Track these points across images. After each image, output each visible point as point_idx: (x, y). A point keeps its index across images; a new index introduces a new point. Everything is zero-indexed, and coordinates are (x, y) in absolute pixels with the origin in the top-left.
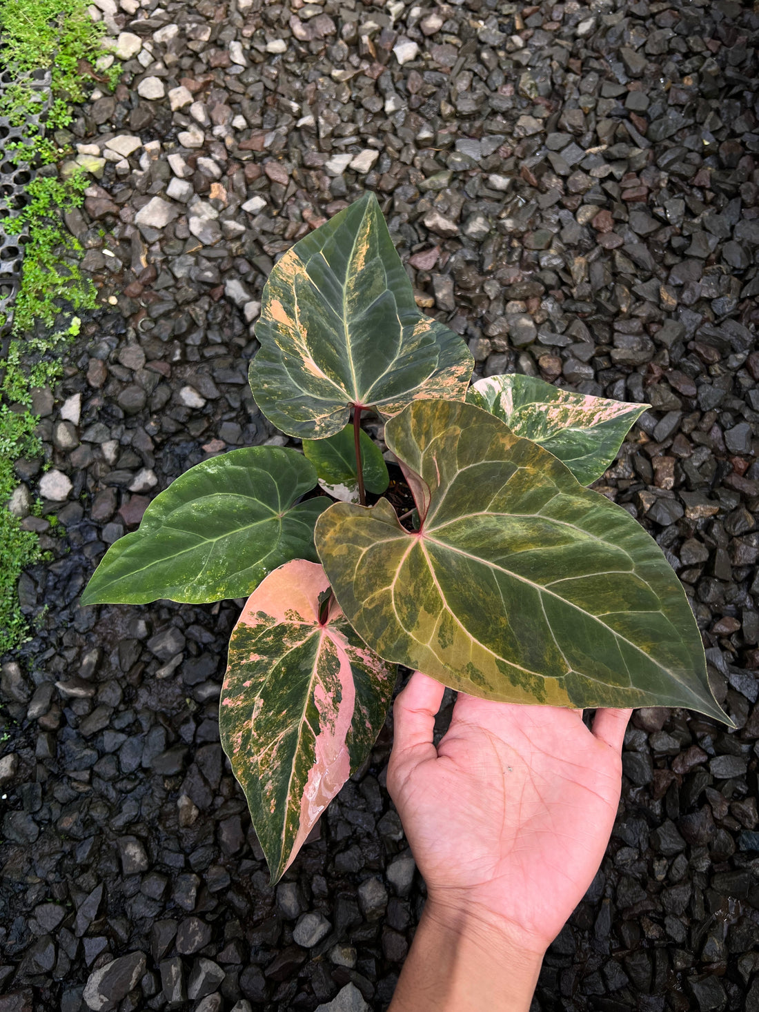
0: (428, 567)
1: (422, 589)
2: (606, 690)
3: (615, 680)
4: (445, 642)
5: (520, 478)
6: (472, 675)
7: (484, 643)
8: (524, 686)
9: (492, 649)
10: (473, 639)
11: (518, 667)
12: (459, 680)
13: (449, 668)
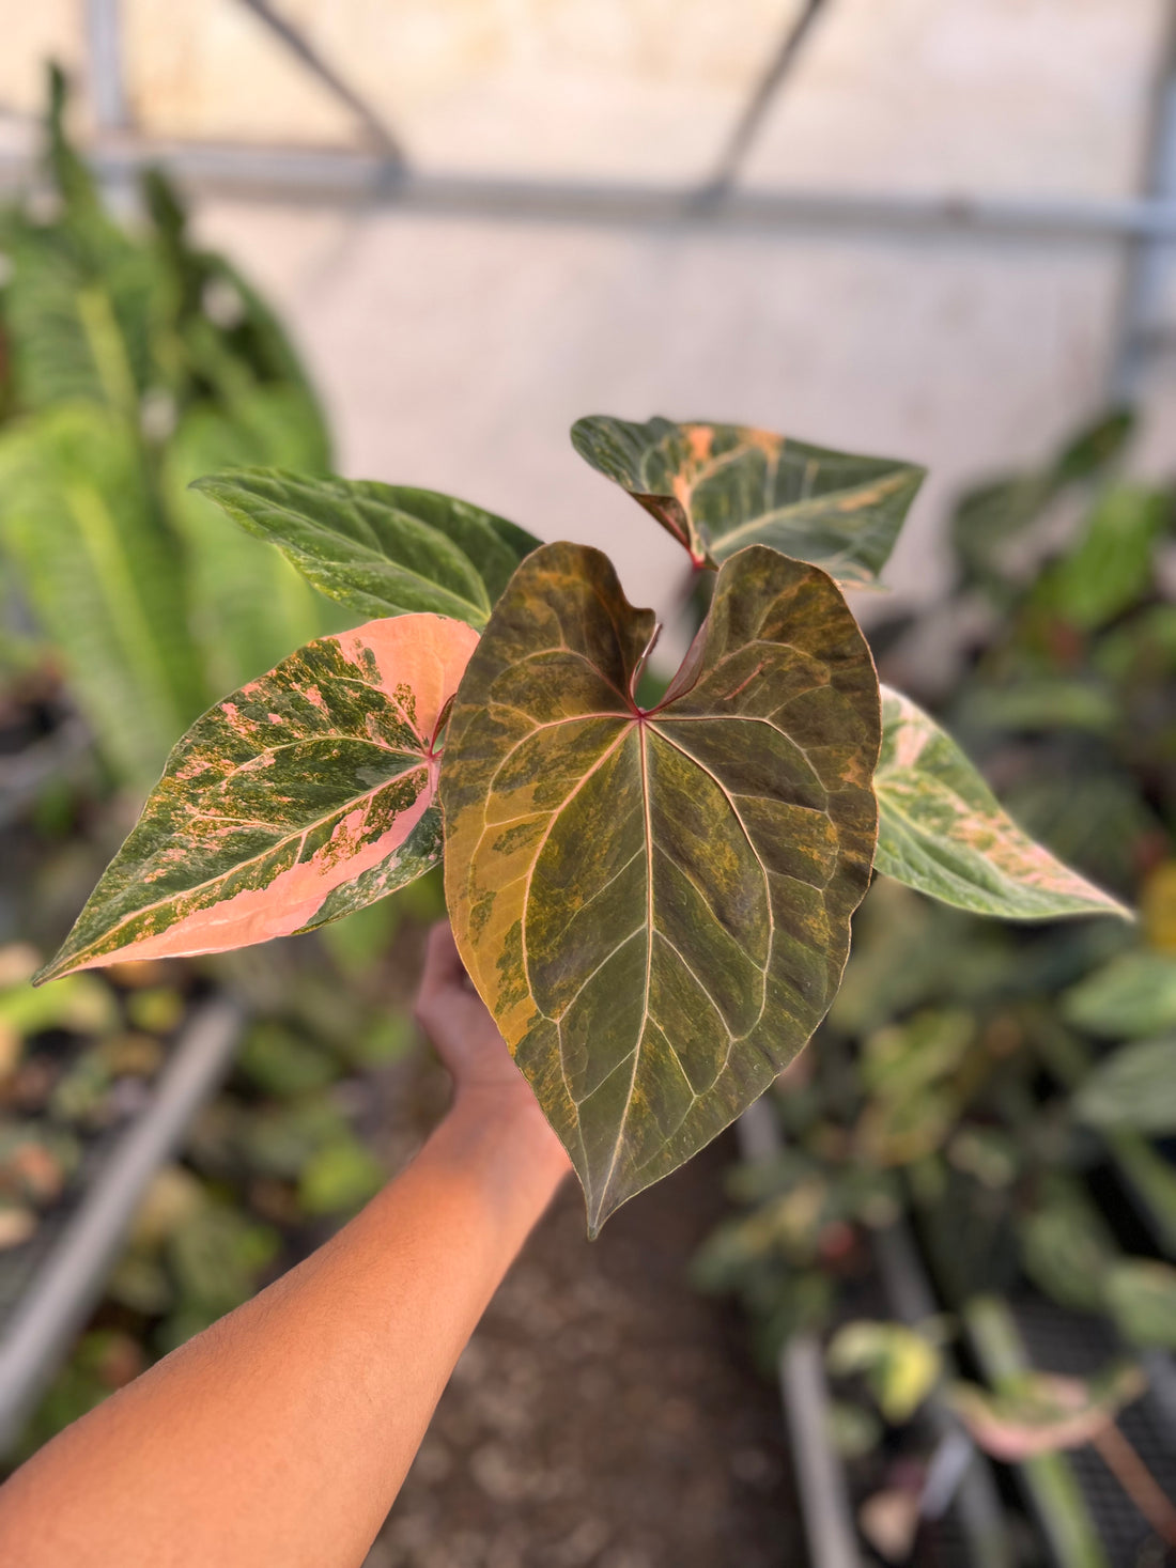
0: (597, 757)
1: (562, 768)
2: (556, 1077)
3: (574, 1081)
4: (504, 844)
5: (811, 822)
6: (480, 907)
7: (533, 893)
8: (504, 978)
9: (531, 908)
10: (529, 875)
11: (525, 954)
12: (463, 896)
13: (471, 873)
